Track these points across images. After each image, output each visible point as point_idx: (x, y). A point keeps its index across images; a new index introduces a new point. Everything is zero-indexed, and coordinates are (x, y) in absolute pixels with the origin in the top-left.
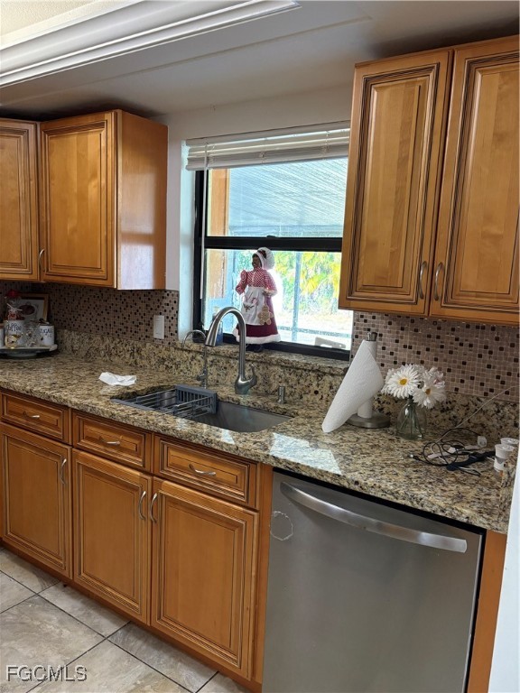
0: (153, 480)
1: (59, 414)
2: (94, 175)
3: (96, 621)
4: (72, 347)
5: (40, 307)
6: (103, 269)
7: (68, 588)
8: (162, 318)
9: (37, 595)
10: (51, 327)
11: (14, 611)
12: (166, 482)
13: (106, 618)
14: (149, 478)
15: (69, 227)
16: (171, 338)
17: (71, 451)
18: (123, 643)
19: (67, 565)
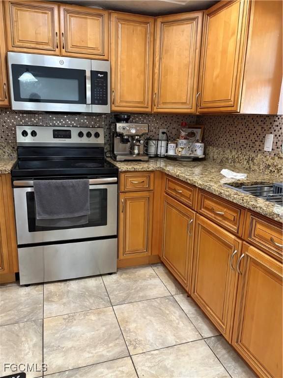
0: (242, 244)
1: (191, 191)
2: (233, 34)
3: (200, 325)
4: (213, 157)
5: (198, 132)
6: (232, 99)
7: (189, 298)
8: (272, 136)
9: (172, 296)
10: (203, 144)
11: (158, 301)
12: (252, 247)
13: (207, 325)
14: (240, 241)
15: (215, 74)
16: (276, 151)
17: (196, 215)
18: (213, 347)
19: (188, 285)
